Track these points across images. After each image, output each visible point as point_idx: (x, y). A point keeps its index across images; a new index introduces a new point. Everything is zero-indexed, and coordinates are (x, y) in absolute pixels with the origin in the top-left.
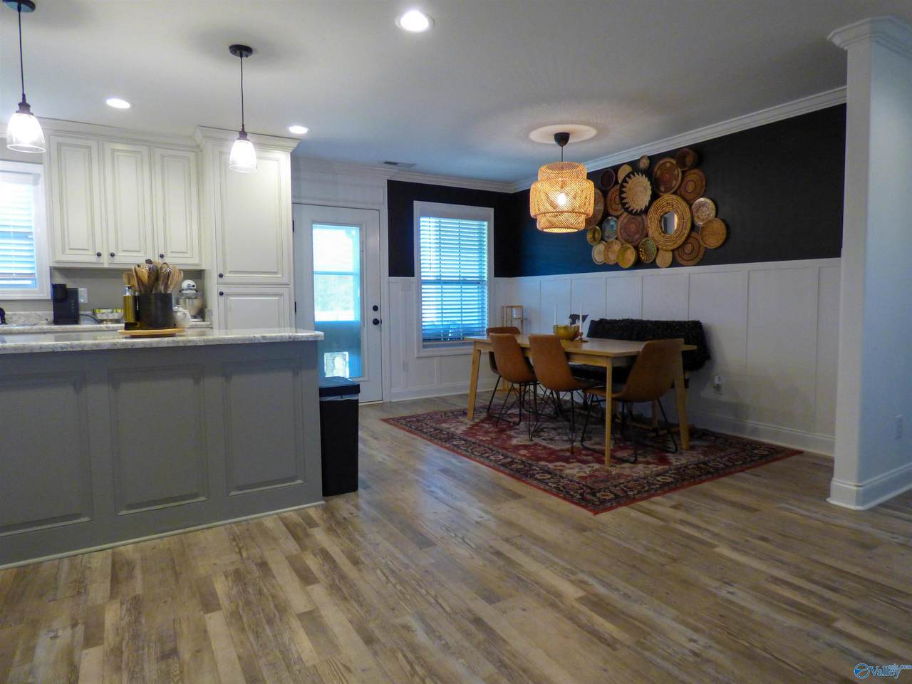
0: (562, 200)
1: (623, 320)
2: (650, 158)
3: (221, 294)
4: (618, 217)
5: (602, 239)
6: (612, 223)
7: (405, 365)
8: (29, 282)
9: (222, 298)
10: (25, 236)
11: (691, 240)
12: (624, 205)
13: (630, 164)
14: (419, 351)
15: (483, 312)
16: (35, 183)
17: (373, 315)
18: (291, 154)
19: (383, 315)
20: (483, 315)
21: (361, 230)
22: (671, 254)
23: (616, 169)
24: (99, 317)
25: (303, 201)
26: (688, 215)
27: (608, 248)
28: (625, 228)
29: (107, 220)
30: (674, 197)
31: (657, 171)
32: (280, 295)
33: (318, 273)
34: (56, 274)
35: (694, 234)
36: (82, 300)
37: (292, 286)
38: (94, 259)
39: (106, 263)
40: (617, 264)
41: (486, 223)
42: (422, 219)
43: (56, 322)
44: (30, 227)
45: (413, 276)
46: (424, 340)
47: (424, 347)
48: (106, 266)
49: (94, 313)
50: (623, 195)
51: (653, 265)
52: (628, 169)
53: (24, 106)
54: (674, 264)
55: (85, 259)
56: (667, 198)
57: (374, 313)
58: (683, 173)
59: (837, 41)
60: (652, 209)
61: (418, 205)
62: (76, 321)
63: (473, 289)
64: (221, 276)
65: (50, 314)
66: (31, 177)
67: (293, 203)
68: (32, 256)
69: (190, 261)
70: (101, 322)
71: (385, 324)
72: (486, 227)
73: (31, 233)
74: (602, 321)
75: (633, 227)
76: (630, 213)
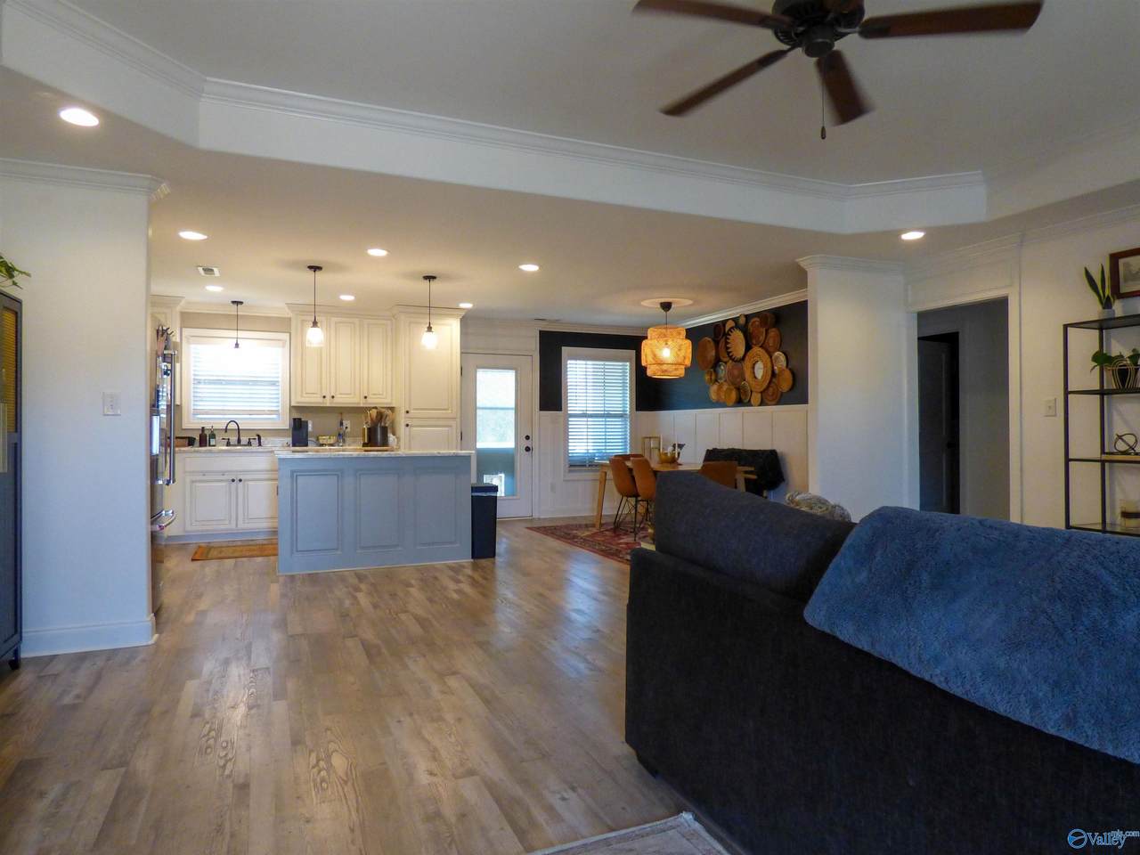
0: (666, 354)
1: (728, 450)
2: (746, 316)
3: (407, 425)
4: (726, 363)
5: (716, 381)
6: (722, 367)
7: (553, 488)
8: (274, 416)
9: (407, 428)
10: (274, 383)
11: (772, 385)
12: (728, 353)
13: (733, 319)
14: (564, 476)
15: (626, 442)
16: (283, 347)
17: (526, 443)
18: (461, 320)
19: (535, 444)
20: (626, 445)
21: (516, 373)
22: (760, 395)
23: (724, 322)
24: (321, 442)
25: (469, 351)
26: (769, 365)
27: (720, 387)
28: (730, 373)
29: (330, 373)
30: (760, 349)
31: (751, 328)
32: (451, 426)
33: (480, 408)
34: (293, 410)
35: (774, 380)
36: (310, 429)
37: (458, 420)
38: (321, 400)
39: (328, 403)
40: (724, 403)
41: (628, 364)
42: (569, 362)
43: (294, 445)
44: (278, 377)
45: (561, 410)
46: (571, 466)
47: (570, 471)
48: (328, 405)
49: (318, 440)
50: (728, 346)
51: (749, 404)
52: (733, 324)
53: (315, 324)
54: (762, 403)
55: (314, 400)
56: (756, 350)
57: (527, 442)
58: (767, 331)
59: (802, 264)
60: (747, 358)
61: (565, 350)
62: (307, 445)
63: (618, 422)
64: (407, 412)
65: (290, 440)
66: (281, 342)
67: (462, 353)
68: (278, 398)
69: (386, 401)
70: (322, 445)
71: (536, 451)
72: (628, 367)
73: (278, 382)
74: (715, 450)
75: (736, 372)
76: (733, 360)
